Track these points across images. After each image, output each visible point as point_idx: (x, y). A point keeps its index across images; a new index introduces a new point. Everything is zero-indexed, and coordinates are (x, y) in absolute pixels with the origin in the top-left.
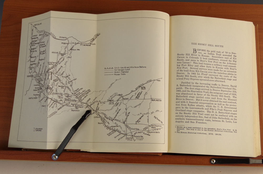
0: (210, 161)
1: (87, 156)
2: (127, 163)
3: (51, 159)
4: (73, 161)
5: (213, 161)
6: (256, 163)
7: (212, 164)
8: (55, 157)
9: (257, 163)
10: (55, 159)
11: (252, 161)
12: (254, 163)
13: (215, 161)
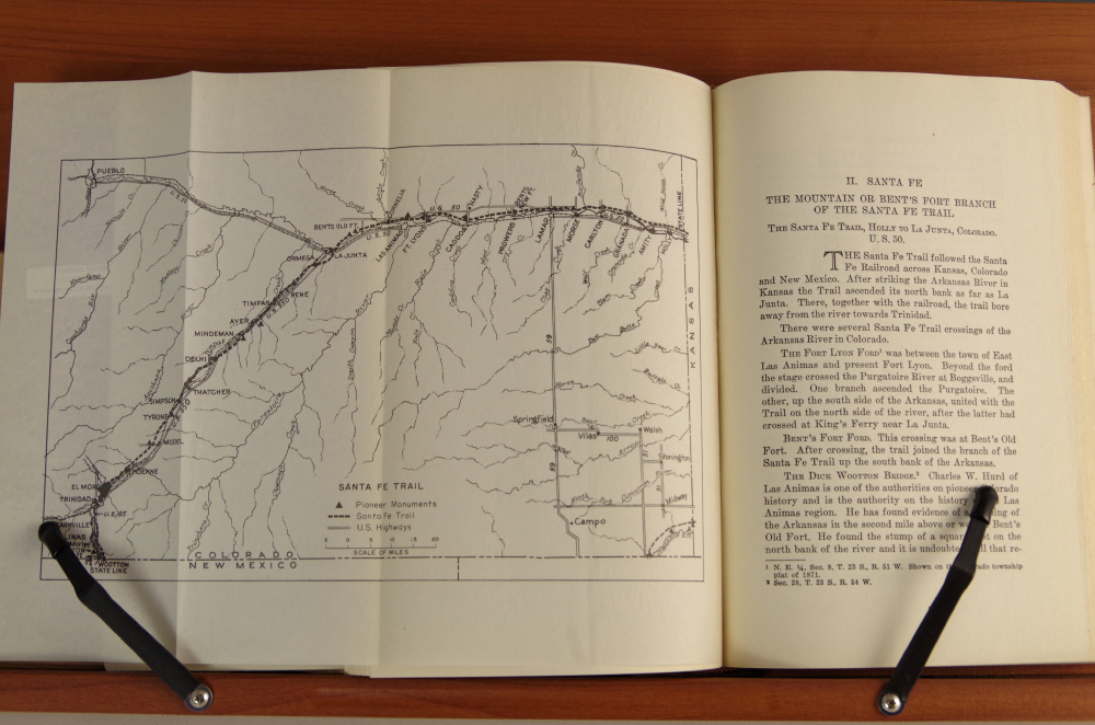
0: (875, 704)
1: (339, 691)
5: (892, 704)
7: (886, 716)
8: (197, 699)
10: (198, 706)
13: (898, 704)
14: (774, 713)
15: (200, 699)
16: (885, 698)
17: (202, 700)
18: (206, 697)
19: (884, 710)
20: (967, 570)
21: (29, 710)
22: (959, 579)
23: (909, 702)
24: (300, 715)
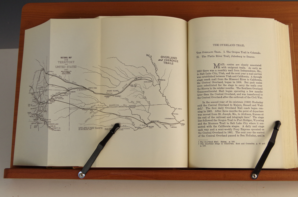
0: (250, 176)
1: (116, 173)
3: (77, 178)
4: (101, 179)
5: (255, 176)
8: (82, 175)
14: (225, 179)
16: (253, 175)
19: (253, 178)
20: (273, 142)
21: (40, 178)
22: (271, 145)
23: (259, 176)
24: (106, 179)
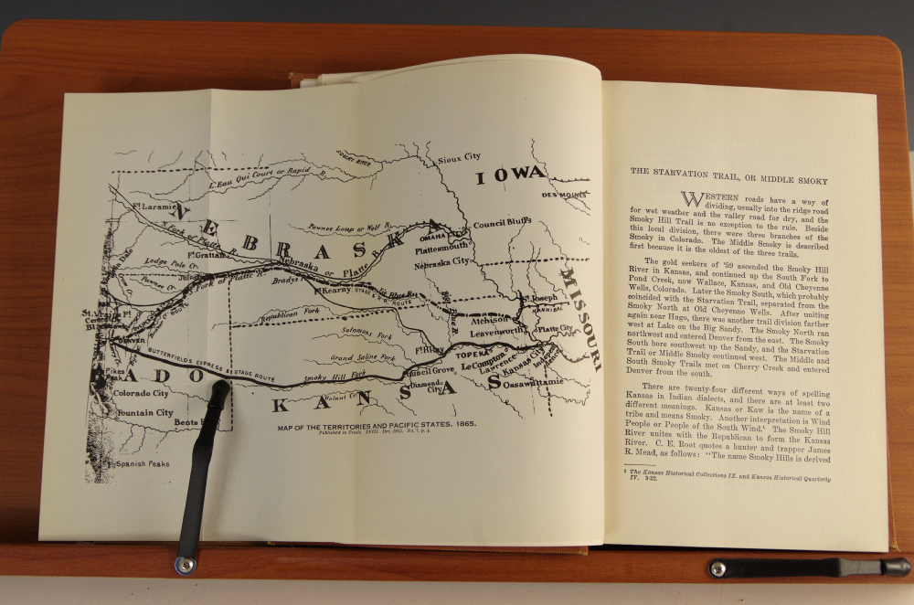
0: (707, 569)
1: (294, 560)
2: (430, 580)
3: (171, 573)
4: (247, 578)
5: (719, 570)
6: (861, 572)
7: (714, 579)
8: (184, 566)
9: (866, 572)
10: (185, 571)
11: (847, 567)
12: (855, 572)
13: (723, 568)
14: (629, 577)
15: (187, 566)
16: (714, 565)
17: (189, 567)
18: (191, 564)
19: (713, 574)
24: (262, 577)
